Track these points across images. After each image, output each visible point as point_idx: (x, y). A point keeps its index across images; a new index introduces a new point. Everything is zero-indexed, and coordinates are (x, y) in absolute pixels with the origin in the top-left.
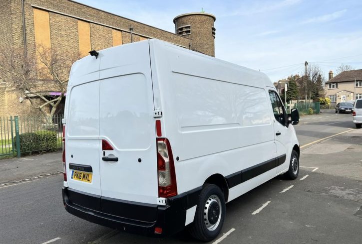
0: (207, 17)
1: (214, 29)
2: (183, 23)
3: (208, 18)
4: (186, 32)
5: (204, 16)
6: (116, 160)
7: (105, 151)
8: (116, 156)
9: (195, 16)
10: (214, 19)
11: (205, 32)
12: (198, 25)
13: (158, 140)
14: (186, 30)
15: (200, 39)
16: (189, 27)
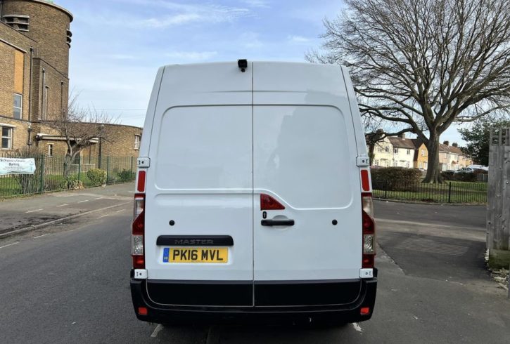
0: (60, 12)
1: (69, 34)
2: (15, 11)
3: (62, 14)
4: (20, 26)
5: (54, 10)
6: (291, 223)
7: (266, 211)
8: (289, 217)
9: (38, 5)
10: (71, 19)
11: (55, 35)
12: (44, 21)
13: (363, 195)
14: (19, 22)
15: (45, 43)
16: (26, 19)
